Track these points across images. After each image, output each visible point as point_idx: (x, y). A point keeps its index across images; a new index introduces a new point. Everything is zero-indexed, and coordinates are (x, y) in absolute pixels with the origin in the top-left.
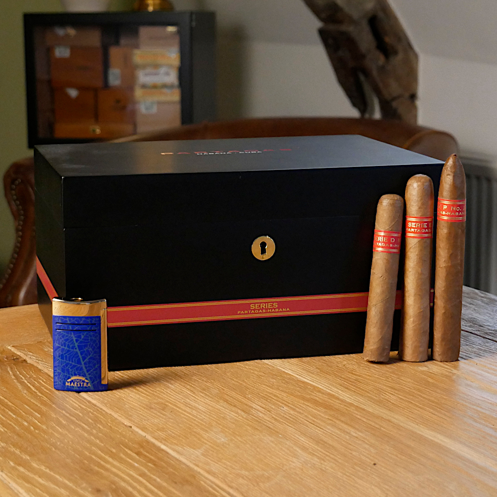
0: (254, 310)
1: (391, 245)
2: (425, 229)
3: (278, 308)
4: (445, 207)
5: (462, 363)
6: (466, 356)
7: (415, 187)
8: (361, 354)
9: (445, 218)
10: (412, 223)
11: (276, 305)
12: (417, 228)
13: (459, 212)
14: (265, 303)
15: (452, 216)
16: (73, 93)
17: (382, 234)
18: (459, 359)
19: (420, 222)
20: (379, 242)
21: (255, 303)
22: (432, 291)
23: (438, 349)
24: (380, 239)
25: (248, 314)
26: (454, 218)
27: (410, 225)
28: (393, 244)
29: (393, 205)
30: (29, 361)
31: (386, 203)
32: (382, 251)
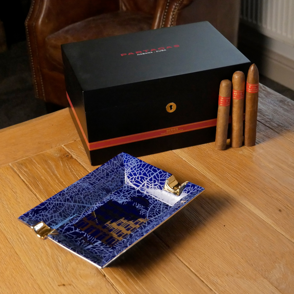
0: (168, 132)
1: (226, 103)
2: (241, 95)
3: (178, 130)
4: (250, 87)
9: (250, 91)
10: (235, 93)
11: (177, 129)
12: (238, 95)
13: (256, 89)
14: (173, 129)
15: (253, 91)
17: (222, 98)
19: (239, 93)
20: (221, 102)
21: (168, 130)
22: (244, 114)
23: (246, 142)
24: (221, 100)
25: (166, 134)
26: (254, 92)
27: (234, 94)
28: (227, 102)
29: (227, 86)
30: (74, 157)
32: (222, 106)
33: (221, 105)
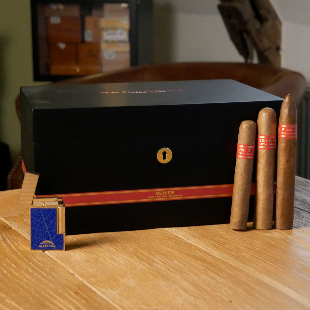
0: (159, 196)
1: (248, 154)
2: (270, 143)
3: (175, 194)
4: (283, 129)
5: (294, 231)
6: (297, 226)
7: (264, 116)
8: (229, 224)
9: (283, 136)
10: (262, 140)
11: (173, 193)
12: (265, 143)
13: (292, 132)
14: (166, 191)
15: (288, 135)
16: (62, 46)
17: (242, 146)
18: (293, 228)
19: (267, 139)
20: (240, 152)
21: (159, 191)
22: (275, 183)
23: (279, 221)
24: (241, 150)
25: (155, 198)
26: (289, 137)
27: (260, 140)
28: (249, 153)
29: (249, 128)
30: (13, 228)
31: (245, 127)
32: (242, 158)
33: (241, 156)
